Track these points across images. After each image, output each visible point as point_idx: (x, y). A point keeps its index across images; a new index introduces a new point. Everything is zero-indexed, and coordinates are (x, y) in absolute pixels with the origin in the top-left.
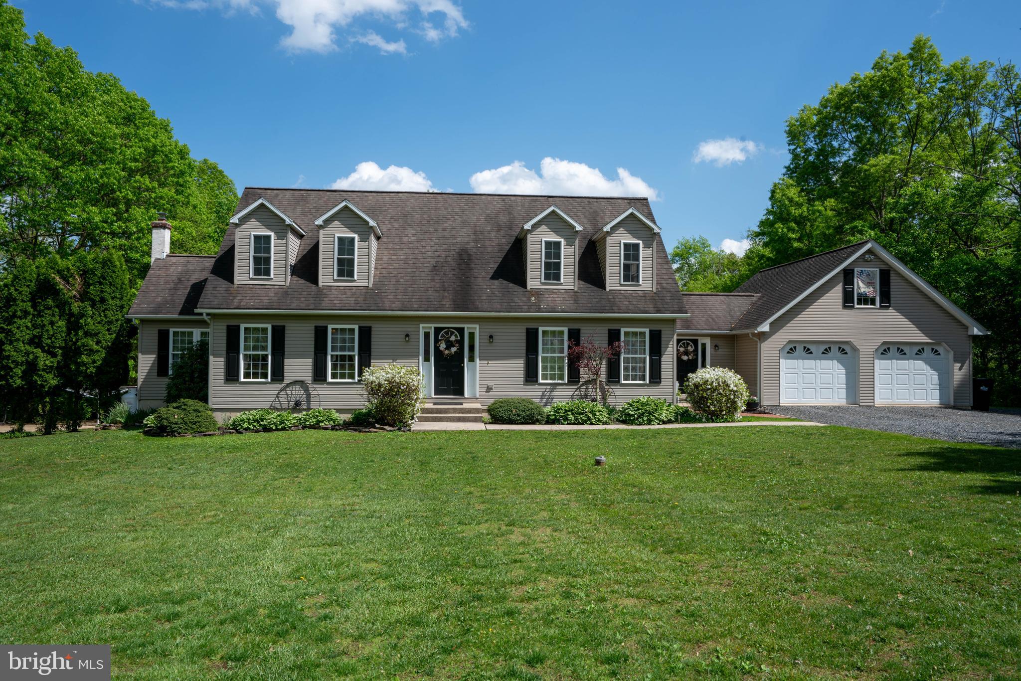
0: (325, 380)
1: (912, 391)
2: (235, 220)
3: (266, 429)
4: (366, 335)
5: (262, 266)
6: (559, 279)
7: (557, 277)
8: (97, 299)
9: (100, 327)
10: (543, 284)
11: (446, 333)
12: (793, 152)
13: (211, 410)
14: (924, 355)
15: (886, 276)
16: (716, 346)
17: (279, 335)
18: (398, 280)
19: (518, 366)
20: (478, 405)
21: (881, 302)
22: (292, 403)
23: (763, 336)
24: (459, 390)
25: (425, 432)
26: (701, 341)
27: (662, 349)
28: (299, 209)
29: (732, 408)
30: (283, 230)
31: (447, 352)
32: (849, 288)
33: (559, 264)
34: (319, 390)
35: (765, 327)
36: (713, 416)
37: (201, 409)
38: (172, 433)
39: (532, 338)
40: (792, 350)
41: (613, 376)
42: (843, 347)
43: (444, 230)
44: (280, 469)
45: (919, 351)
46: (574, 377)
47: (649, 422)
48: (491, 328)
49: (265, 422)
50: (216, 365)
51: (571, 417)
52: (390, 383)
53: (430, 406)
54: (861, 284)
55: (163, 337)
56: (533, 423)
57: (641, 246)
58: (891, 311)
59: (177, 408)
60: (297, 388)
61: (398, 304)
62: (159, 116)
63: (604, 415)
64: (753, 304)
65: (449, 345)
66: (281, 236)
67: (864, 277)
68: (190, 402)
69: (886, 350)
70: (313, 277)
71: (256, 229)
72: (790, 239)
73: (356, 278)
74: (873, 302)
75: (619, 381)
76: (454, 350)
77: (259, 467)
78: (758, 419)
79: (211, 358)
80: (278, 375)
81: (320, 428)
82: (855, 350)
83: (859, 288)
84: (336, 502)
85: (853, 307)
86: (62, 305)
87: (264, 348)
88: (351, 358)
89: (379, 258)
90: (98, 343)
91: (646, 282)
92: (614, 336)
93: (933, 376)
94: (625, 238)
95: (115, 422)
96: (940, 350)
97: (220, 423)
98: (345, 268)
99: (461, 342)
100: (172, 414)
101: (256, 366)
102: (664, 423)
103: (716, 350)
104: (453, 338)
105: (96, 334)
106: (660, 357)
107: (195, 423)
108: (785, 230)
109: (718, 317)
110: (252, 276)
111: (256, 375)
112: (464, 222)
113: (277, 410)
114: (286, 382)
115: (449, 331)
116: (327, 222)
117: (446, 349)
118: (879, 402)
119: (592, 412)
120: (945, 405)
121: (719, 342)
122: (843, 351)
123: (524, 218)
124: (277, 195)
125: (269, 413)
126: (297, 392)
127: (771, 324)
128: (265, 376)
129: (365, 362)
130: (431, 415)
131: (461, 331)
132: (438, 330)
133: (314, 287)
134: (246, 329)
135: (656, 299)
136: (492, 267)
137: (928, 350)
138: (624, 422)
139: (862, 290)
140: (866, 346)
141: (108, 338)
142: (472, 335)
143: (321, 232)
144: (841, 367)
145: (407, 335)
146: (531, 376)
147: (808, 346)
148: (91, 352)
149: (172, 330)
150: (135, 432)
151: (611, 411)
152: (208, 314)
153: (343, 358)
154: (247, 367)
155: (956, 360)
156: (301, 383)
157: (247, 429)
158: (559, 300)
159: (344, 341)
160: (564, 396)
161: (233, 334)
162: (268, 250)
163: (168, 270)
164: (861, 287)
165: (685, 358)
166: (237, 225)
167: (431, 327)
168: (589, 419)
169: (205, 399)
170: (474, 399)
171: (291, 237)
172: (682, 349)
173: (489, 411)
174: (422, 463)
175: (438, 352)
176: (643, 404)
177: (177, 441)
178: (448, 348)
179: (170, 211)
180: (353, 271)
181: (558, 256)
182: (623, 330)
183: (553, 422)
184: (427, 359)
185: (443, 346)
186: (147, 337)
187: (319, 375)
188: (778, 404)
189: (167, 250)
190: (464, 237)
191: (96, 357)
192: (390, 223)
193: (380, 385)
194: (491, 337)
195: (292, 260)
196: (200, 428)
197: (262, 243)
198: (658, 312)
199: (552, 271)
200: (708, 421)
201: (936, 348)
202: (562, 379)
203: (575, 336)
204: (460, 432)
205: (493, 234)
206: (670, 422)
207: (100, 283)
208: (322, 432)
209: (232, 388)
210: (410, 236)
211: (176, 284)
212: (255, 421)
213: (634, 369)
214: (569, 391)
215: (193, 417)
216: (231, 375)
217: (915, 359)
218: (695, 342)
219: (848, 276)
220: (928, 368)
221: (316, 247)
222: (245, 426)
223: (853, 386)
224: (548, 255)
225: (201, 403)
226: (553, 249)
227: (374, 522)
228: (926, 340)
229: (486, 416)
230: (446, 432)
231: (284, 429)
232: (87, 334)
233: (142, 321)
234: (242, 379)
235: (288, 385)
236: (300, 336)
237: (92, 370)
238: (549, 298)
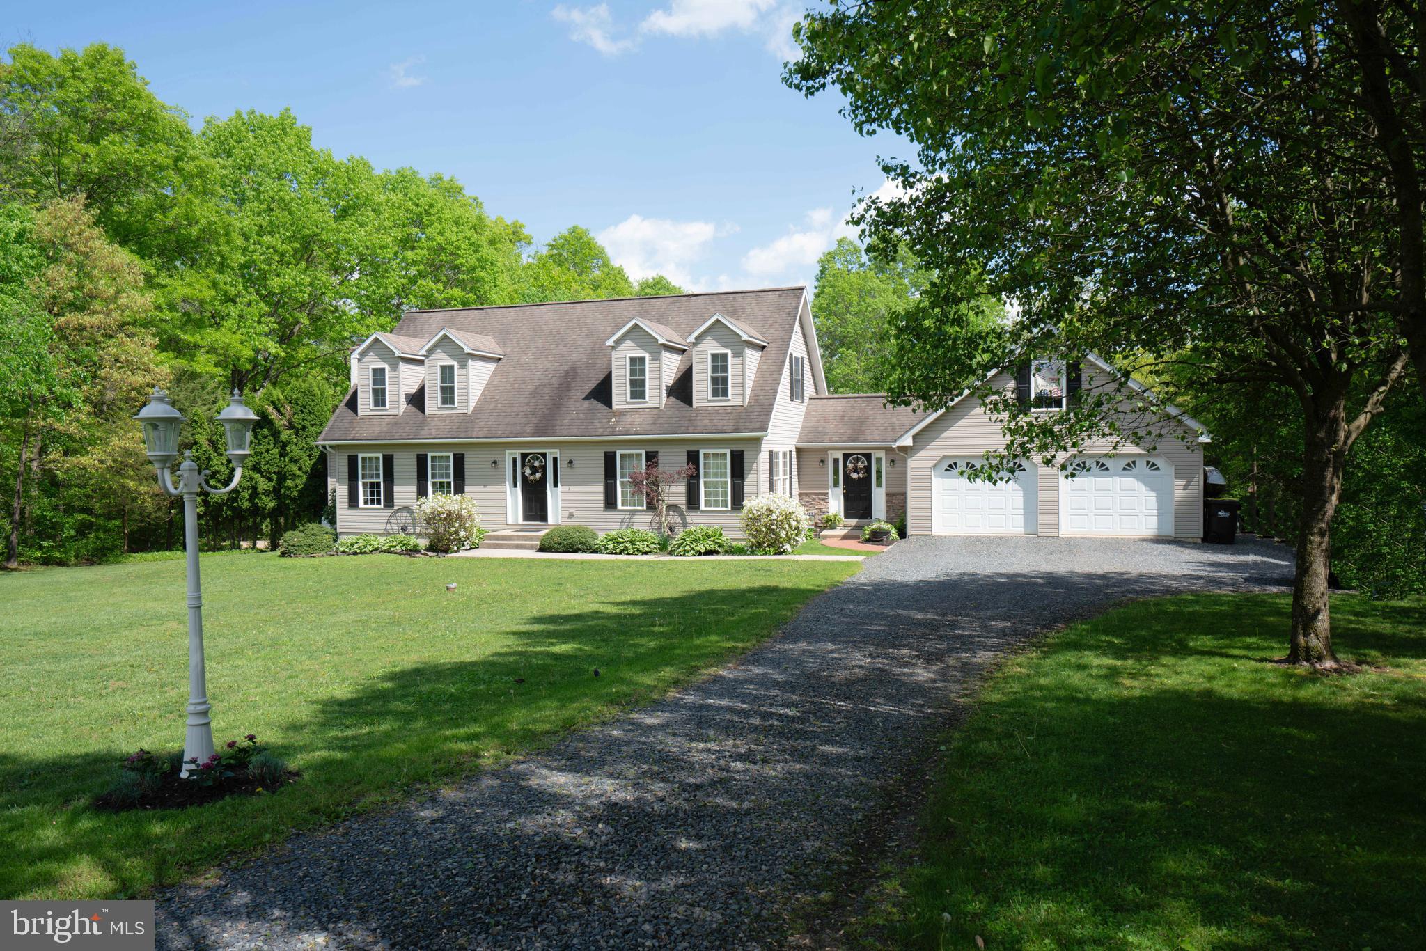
1: (1117, 518)
4: (459, 461)
5: (379, 397)
6: (644, 397)
7: (642, 395)
8: (300, 427)
9: (302, 453)
10: (626, 403)
11: (532, 458)
13: (339, 532)
14: (1135, 470)
15: (1075, 371)
16: (893, 461)
17: (389, 462)
18: (496, 406)
19: (599, 489)
21: (1069, 403)
22: (400, 528)
23: (905, 451)
24: (541, 517)
26: (875, 455)
27: (745, 472)
30: (395, 361)
31: (531, 478)
32: (1024, 386)
33: (644, 381)
35: (906, 441)
37: (318, 533)
39: (610, 460)
41: (693, 501)
43: (565, 345)
45: (1128, 465)
46: (653, 504)
48: (571, 453)
50: (341, 492)
53: (508, 532)
54: (1040, 381)
57: (730, 355)
60: (405, 513)
61: (485, 431)
65: (534, 471)
67: (1044, 371)
68: (312, 526)
69: (1080, 465)
70: (420, 407)
71: (373, 362)
73: (456, 405)
74: (1058, 403)
75: (699, 508)
76: (538, 475)
79: (337, 485)
80: (389, 502)
81: (391, 552)
82: (1035, 465)
83: (1037, 386)
86: (276, 434)
87: (377, 476)
88: (448, 484)
89: (490, 381)
90: (300, 469)
91: (735, 396)
92: (693, 458)
93: (1150, 498)
94: (712, 348)
96: (1159, 462)
98: (447, 395)
99: (544, 468)
101: (372, 493)
103: (893, 466)
104: (537, 464)
105: (299, 460)
106: (743, 481)
107: (309, 546)
110: (371, 407)
111: (372, 502)
113: (387, 534)
114: (396, 508)
115: (535, 456)
116: (430, 352)
117: (532, 474)
118: (1068, 528)
120: (1161, 538)
121: (894, 456)
122: (1019, 467)
126: (404, 517)
127: (915, 437)
128: (379, 502)
131: (544, 455)
132: (524, 456)
133: (420, 414)
134: (363, 458)
137: (1141, 464)
139: (1043, 389)
141: (307, 463)
142: (556, 460)
143: (427, 361)
144: (1017, 487)
145: (494, 462)
146: (610, 503)
147: (972, 462)
148: (294, 477)
153: (442, 484)
154: (365, 494)
155: (1179, 476)
156: (407, 505)
158: (640, 421)
159: (441, 468)
160: (643, 523)
161: (352, 464)
162: (384, 382)
164: (1040, 384)
165: (855, 476)
166: (359, 360)
167: (517, 453)
172: (850, 466)
175: (524, 477)
178: (533, 473)
181: (643, 372)
182: (702, 452)
184: (514, 485)
185: (528, 472)
188: (929, 533)
190: (580, 352)
191: (298, 482)
192: (518, 341)
194: (571, 462)
196: (313, 550)
197: (378, 375)
199: (638, 389)
201: (1152, 460)
202: (642, 505)
203: (651, 458)
207: (302, 412)
208: (392, 555)
209: (354, 513)
210: (528, 356)
213: (715, 494)
214: (645, 518)
215: (310, 540)
216: (353, 502)
217: (1121, 476)
218: (868, 456)
219: (1022, 369)
220: (1142, 486)
223: (1031, 512)
224: (633, 372)
226: (637, 365)
228: (1138, 451)
229: (538, 543)
231: (365, 553)
232: (291, 460)
234: (362, 505)
235: (398, 511)
236: (405, 465)
237: (295, 493)
238: (628, 419)
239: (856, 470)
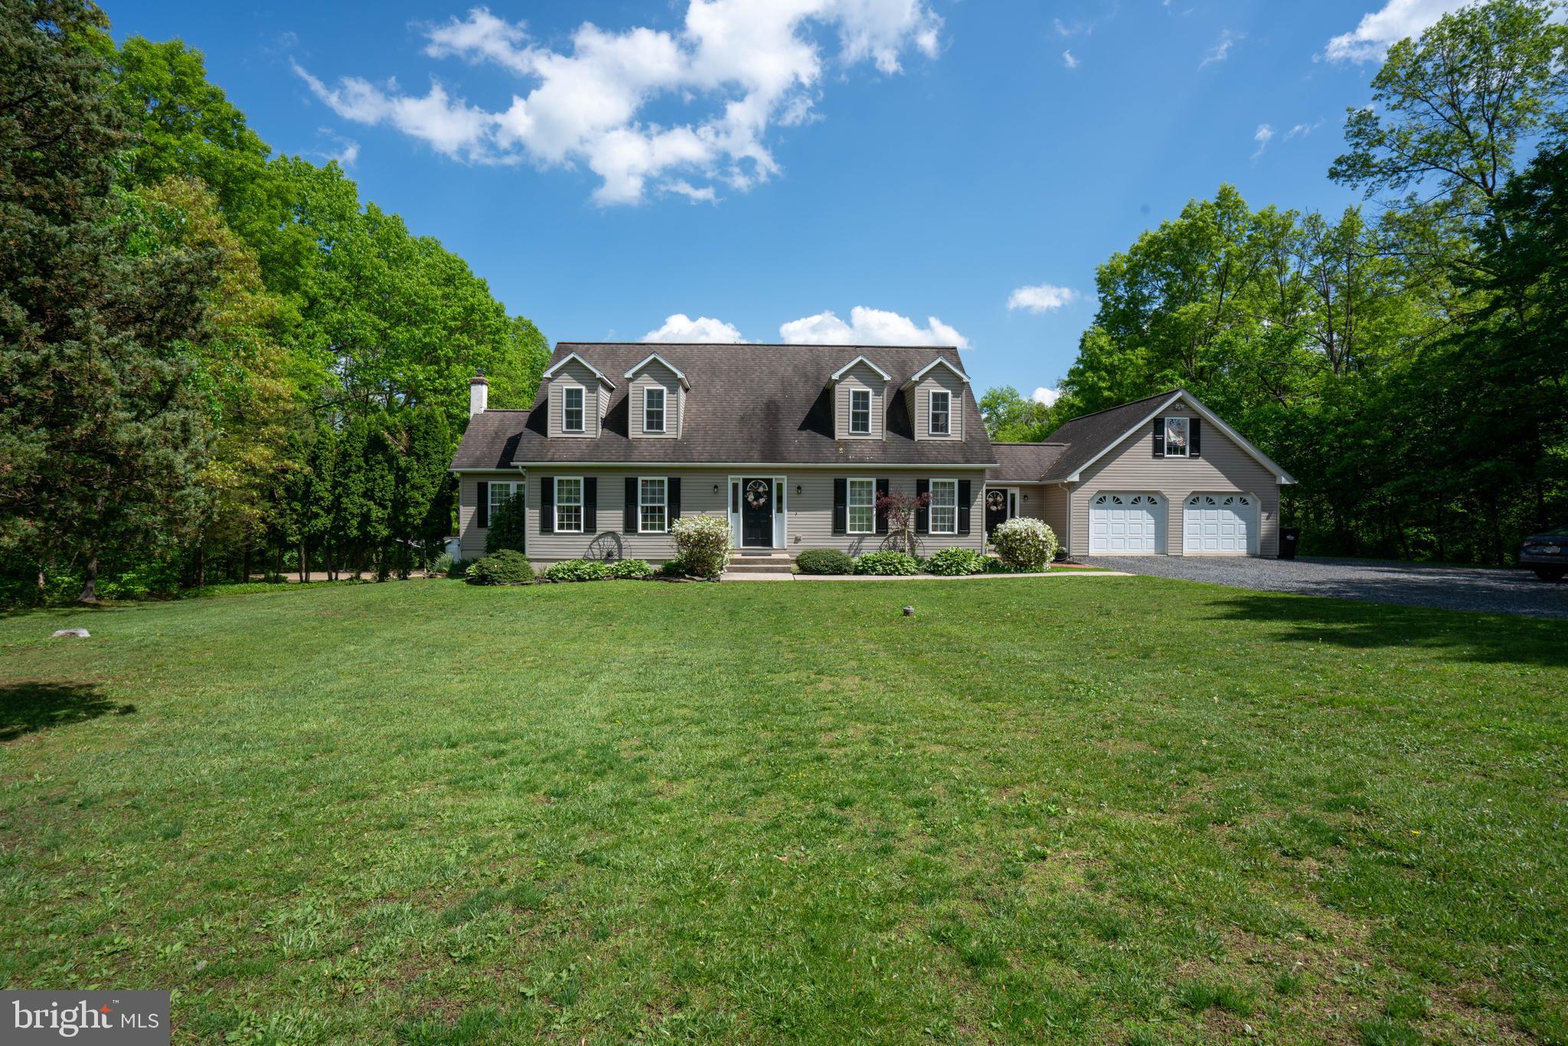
0: (636, 531)
1: (1220, 541)
2: (548, 374)
3: (580, 579)
4: (675, 486)
5: (574, 419)
6: (867, 430)
7: (865, 427)
8: (422, 453)
9: (424, 480)
10: (850, 434)
11: (754, 484)
12: (1103, 300)
13: (528, 560)
14: (1233, 504)
15: (1196, 425)
16: (1025, 496)
17: (591, 486)
18: (706, 433)
19: (826, 517)
20: (786, 556)
21: (1191, 451)
22: (605, 554)
23: (1073, 486)
24: (767, 541)
25: (734, 582)
26: (1011, 490)
27: (971, 500)
28: (609, 363)
29: (1041, 558)
30: (593, 383)
31: (755, 503)
32: (1159, 437)
33: (867, 415)
34: (629, 541)
35: (1075, 477)
36: (1022, 567)
37: (519, 559)
38: (492, 582)
39: (840, 487)
40: (1102, 500)
41: (922, 527)
42: (1152, 496)
43: (752, 381)
44: (594, 617)
45: (1228, 500)
46: (882, 528)
47: (958, 573)
48: (799, 479)
49: (579, 572)
50: (532, 517)
51: (879, 568)
52: (699, 534)
53: (738, 556)
54: (1171, 433)
55: (482, 489)
56: (842, 574)
57: (950, 395)
58: (1201, 459)
59: (497, 557)
60: (609, 539)
61: (706, 456)
62: (477, 276)
63: (912, 566)
64: (1063, 454)
65: (758, 496)
66: (592, 389)
67: (1174, 426)
68: (508, 552)
69: (1196, 500)
70: (623, 430)
71: (568, 383)
72: (1100, 388)
73: (665, 430)
74: (1183, 451)
75: (927, 532)
76: (762, 501)
77: (573, 616)
78: (1067, 570)
79: (527, 509)
80: (591, 527)
81: (631, 578)
82: (1164, 499)
83: (1169, 437)
84: (649, 649)
85: (1163, 457)
86: (391, 459)
87: (577, 500)
88: (661, 510)
89: (687, 410)
90: (423, 495)
91: (955, 432)
92: (922, 487)
93: (1242, 526)
94: (934, 388)
95: (440, 571)
96: (1249, 499)
97: (537, 573)
98: (655, 420)
99: (769, 494)
100: (493, 564)
101: (570, 518)
102: (973, 573)
103: (1025, 500)
104: (761, 489)
105: (421, 487)
106: (969, 507)
107: (513, 573)
108: (1095, 379)
109: (1027, 467)
110: (564, 429)
111: (569, 527)
112: (771, 373)
113: (591, 560)
114: (598, 533)
115: (757, 483)
116: (636, 375)
117: (754, 500)
118: (1187, 551)
119: (900, 563)
120: (1252, 555)
121: (1028, 492)
122: (1152, 501)
123: (831, 368)
124: (588, 350)
125: (582, 564)
126: (609, 543)
127: (1080, 474)
128: (578, 527)
129: (675, 514)
130: (739, 566)
131: (769, 482)
132: (746, 482)
133: (624, 439)
134: (559, 481)
135: (965, 449)
136: (800, 418)
137: (1236, 499)
138: (932, 573)
139: (1172, 440)
140: (1176, 496)
141: (432, 491)
142: (780, 486)
143: (631, 385)
144: (1150, 517)
145: (716, 487)
146: (839, 527)
147: (1117, 496)
148: (417, 504)
149: (490, 483)
150: (458, 581)
151: (920, 562)
152: (523, 467)
153: (653, 509)
154: (561, 518)
155: (1264, 510)
156: (613, 534)
157: (562, 579)
158: (867, 451)
159: (653, 492)
160: (872, 547)
161: (547, 486)
162: (580, 404)
163: (486, 424)
164: (1171, 436)
165: (994, 508)
166: (550, 380)
167: (739, 478)
168: (897, 569)
169: (522, 550)
170: (783, 550)
171: (602, 390)
172: (991, 500)
173: (797, 561)
174: (732, 613)
175: (746, 503)
176: (952, 555)
177: (497, 590)
178: (756, 499)
179: (487, 368)
180: (662, 423)
181: (866, 406)
182: (931, 481)
183: (861, 573)
184: (735, 510)
185: (751, 497)
186: (467, 490)
187: (630, 527)
188: (1086, 554)
189: (485, 405)
190: (771, 388)
191: (422, 509)
192: (698, 375)
193: (689, 536)
194: (799, 488)
195: (603, 413)
196: (518, 577)
197: (574, 396)
198: (968, 461)
199: (860, 422)
200: (1016, 571)
201: (1244, 497)
202: (871, 530)
203: (883, 486)
204: (769, 582)
205: (801, 385)
206: (978, 572)
207: (425, 439)
208: (634, 582)
209: (547, 539)
210: (718, 388)
211: (494, 438)
212: (569, 570)
213: (943, 520)
214: (878, 542)
215: (511, 567)
216: (546, 527)
217: (1223, 509)
218: (1004, 492)
219: (1158, 425)
220: (1237, 517)
221: (625, 400)
222: (560, 575)
223: (1162, 536)
224: (856, 406)
225: (518, 554)
226: (861, 399)
227: (685, 669)
228: (1235, 489)
229: (794, 567)
230: (755, 582)
231: (597, 579)
232: (414, 487)
233: (463, 474)
234: (556, 530)
235: (600, 536)
236: (611, 488)
237: (418, 521)
238: (857, 449)
239: (995, 503)
